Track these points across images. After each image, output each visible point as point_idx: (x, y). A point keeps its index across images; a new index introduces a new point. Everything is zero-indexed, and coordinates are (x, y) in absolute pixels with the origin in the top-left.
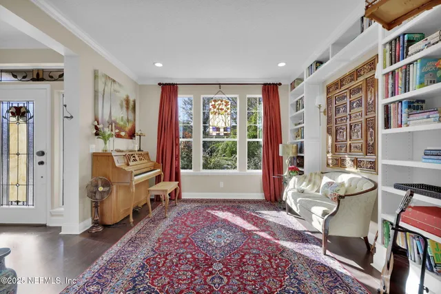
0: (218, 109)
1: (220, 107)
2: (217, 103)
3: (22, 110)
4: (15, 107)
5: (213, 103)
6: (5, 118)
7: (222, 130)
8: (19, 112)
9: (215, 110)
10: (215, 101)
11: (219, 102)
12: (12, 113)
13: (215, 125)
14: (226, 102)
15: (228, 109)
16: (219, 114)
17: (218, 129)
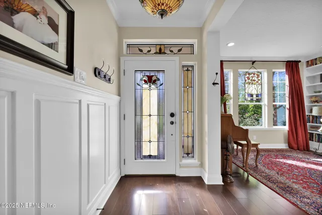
0: (252, 80)
1: (253, 79)
2: (250, 76)
3: (154, 78)
4: (147, 76)
5: (248, 76)
6: (139, 85)
7: (255, 96)
8: (151, 80)
9: (249, 81)
10: (249, 74)
11: (252, 75)
12: (145, 81)
13: (250, 92)
14: (257, 75)
15: (259, 80)
16: (252, 84)
17: (252, 96)
